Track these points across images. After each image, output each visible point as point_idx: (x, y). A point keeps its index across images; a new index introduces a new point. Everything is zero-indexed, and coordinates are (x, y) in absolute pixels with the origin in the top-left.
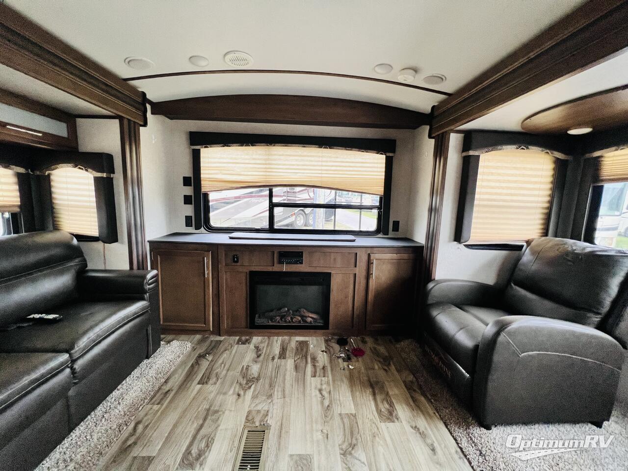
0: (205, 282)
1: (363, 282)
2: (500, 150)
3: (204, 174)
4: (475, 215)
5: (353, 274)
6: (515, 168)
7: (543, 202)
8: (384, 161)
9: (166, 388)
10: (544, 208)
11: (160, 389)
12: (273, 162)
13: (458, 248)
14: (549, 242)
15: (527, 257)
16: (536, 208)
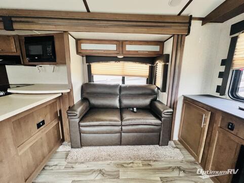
0: (202, 130)
9: (151, 163)
11: (150, 160)
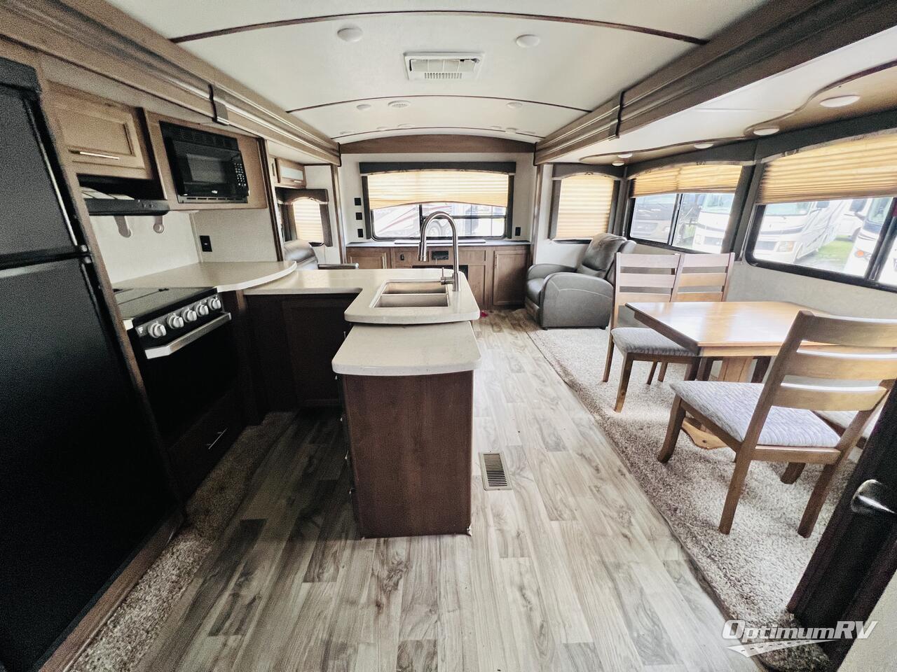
1: (491, 272)
3: (372, 195)
4: (559, 220)
8: (507, 179)
10: (607, 214)
12: (421, 184)
13: (549, 243)
16: (602, 214)
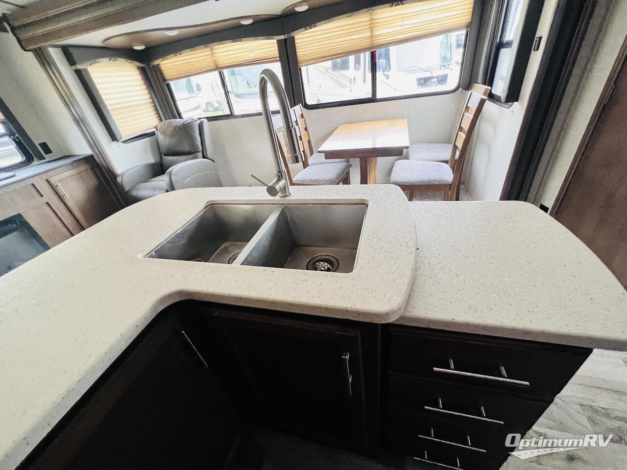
1: (62, 206)
2: (99, 62)
4: (114, 117)
5: (45, 205)
6: (118, 76)
7: (147, 99)
13: (119, 146)
14: (165, 124)
15: (160, 137)
